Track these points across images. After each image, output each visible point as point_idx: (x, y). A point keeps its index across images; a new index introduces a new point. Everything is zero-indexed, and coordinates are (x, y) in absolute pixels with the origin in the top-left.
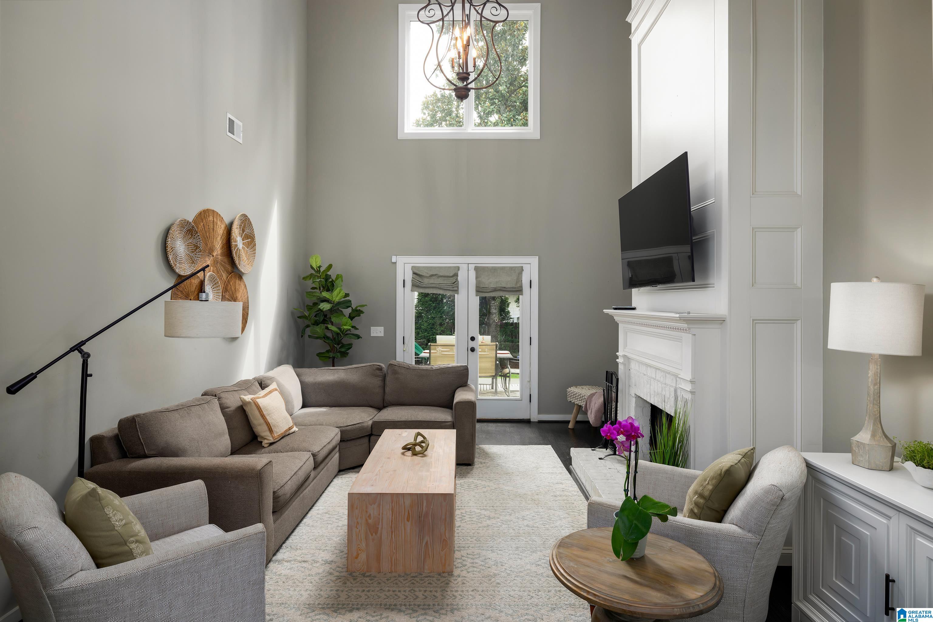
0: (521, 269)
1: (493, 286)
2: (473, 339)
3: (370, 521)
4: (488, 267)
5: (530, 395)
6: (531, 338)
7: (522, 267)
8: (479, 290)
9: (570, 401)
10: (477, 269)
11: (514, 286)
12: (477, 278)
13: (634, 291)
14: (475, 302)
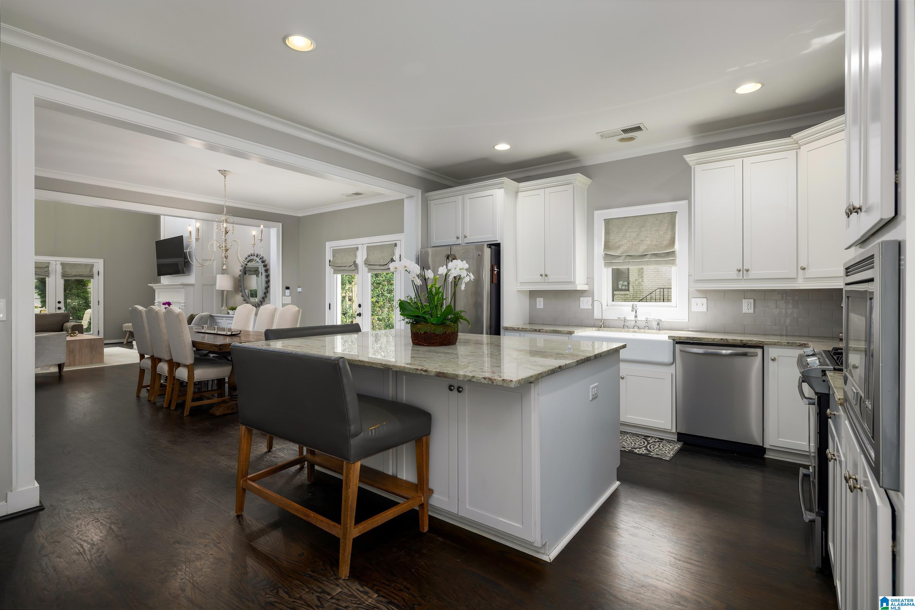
0: (93, 265)
1: (74, 273)
2: (59, 302)
3: (70, 349)
4: (70, 263)
5: (99, 331)
6: (99, 301)
7: (93, 264)
8: (63, 276)
9: (125, 331)
10: (62, 264)
11: (88, 274)
12: (62, 269)
13: (162, 277)
14: (61, 283)
